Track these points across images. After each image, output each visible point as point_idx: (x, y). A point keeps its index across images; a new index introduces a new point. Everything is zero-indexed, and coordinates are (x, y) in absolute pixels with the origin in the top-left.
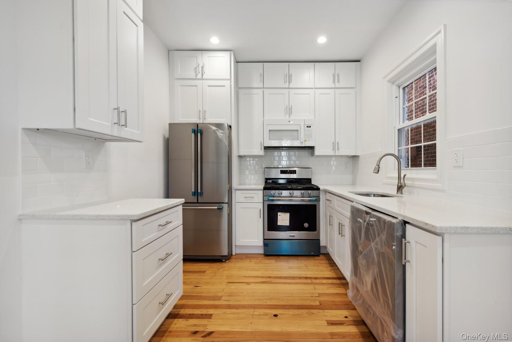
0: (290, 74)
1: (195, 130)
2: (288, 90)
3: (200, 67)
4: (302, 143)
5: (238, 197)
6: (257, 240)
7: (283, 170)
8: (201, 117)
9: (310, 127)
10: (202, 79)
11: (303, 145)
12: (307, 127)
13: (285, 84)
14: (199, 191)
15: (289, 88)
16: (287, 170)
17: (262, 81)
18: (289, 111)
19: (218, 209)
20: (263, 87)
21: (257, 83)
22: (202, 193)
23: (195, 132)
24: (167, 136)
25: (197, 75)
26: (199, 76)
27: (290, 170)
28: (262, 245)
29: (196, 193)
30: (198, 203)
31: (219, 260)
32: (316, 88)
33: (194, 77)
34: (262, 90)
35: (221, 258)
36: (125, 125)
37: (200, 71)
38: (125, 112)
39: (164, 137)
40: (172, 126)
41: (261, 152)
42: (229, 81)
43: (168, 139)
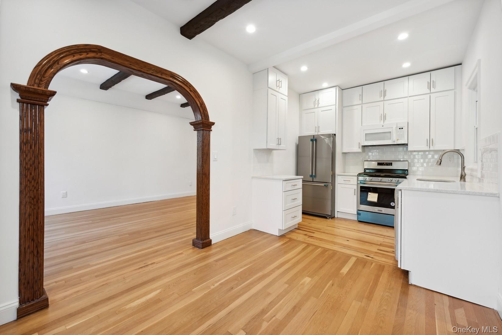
0: (385, 90)
1: (312, 139)
2: (383, 102)
3: (317, 101)
4: (394, 141)
5: (339, 180)
6: (352, 210)
7: (380, 163)
8: (317, 131)
9: (402, 128)
10: (318, 107)
11: (396, 143)
12: (399, 129)
13: (380, 98)
14: (314, 175)
15: (384, 100)
16: (383, 163)
17: (361, 99)
18: (384, 117)
19: (324, 186)
20: (361, 103)
21: (357, 101)
22: (315, 176)
23: (312, 140)
24: (297, 143)
25: (315, 106)
26: (316, 106)
27: (386, 163)
28: (356, 214)
29: (311, 176)
30: (313, 181)
31: (325, 217)
32: (409, 97)
33: (313, 107)
34: (360, 106)
35: (327, 216)
36: (280, 144)
37: (317, 103)
38: (280, 139)
39: (296, 144)
40: (300, 138)
41: (360, 150)
42: (335, 106)
43: (298, 145)
